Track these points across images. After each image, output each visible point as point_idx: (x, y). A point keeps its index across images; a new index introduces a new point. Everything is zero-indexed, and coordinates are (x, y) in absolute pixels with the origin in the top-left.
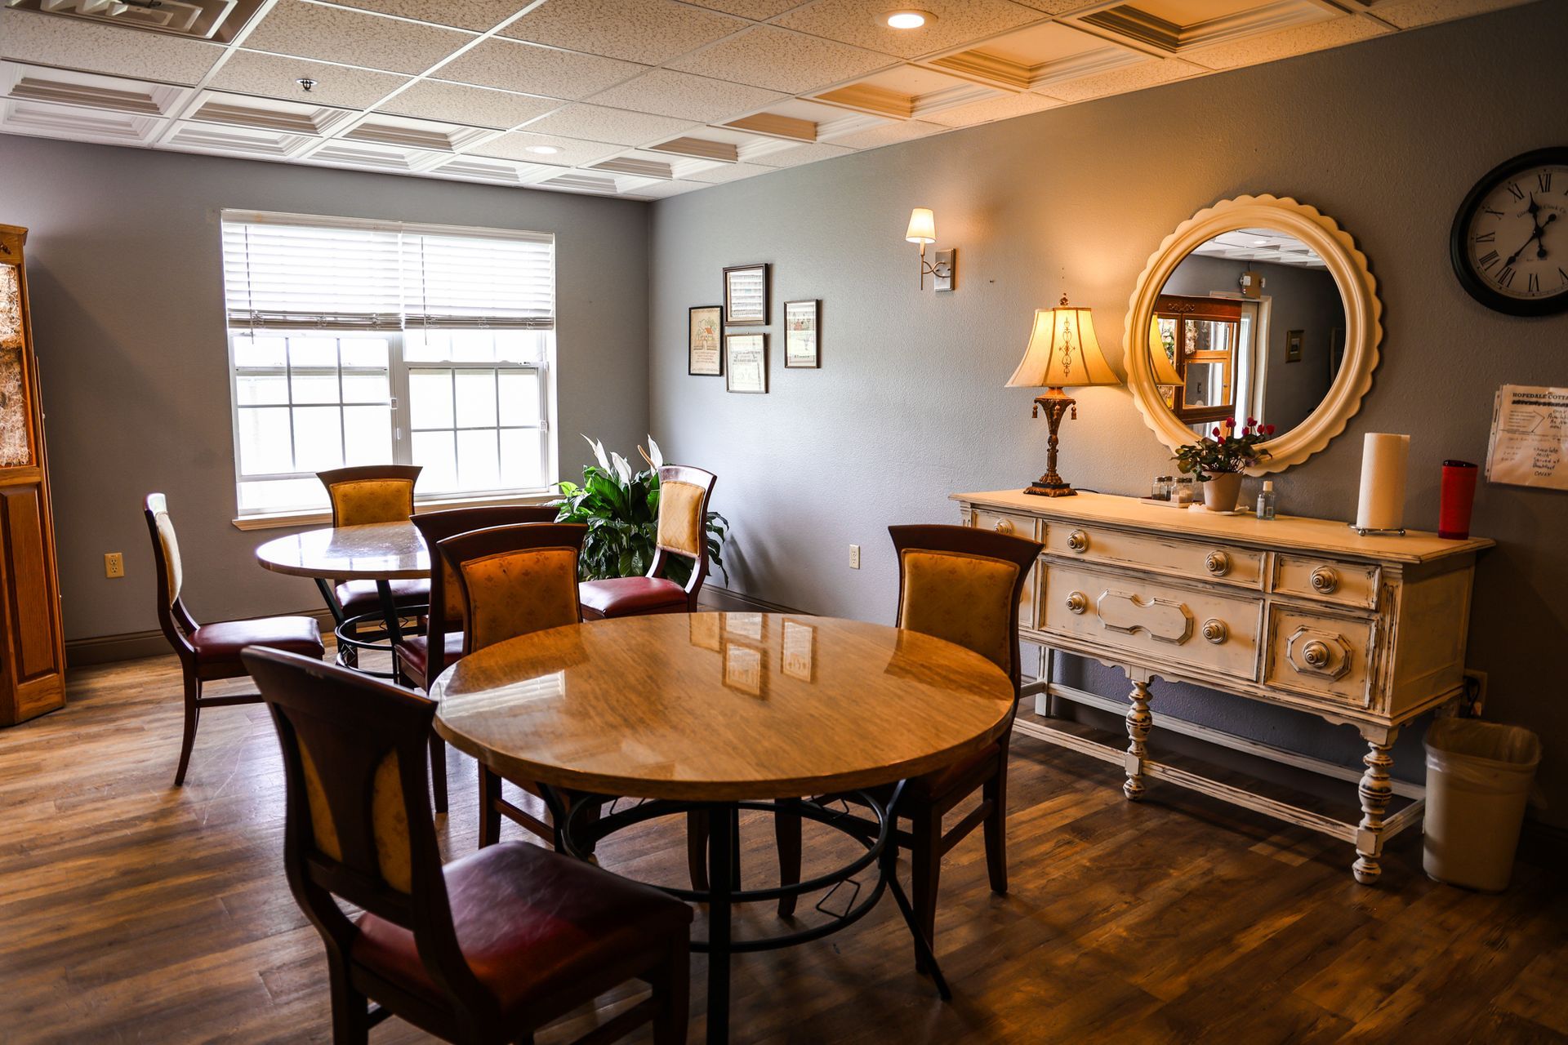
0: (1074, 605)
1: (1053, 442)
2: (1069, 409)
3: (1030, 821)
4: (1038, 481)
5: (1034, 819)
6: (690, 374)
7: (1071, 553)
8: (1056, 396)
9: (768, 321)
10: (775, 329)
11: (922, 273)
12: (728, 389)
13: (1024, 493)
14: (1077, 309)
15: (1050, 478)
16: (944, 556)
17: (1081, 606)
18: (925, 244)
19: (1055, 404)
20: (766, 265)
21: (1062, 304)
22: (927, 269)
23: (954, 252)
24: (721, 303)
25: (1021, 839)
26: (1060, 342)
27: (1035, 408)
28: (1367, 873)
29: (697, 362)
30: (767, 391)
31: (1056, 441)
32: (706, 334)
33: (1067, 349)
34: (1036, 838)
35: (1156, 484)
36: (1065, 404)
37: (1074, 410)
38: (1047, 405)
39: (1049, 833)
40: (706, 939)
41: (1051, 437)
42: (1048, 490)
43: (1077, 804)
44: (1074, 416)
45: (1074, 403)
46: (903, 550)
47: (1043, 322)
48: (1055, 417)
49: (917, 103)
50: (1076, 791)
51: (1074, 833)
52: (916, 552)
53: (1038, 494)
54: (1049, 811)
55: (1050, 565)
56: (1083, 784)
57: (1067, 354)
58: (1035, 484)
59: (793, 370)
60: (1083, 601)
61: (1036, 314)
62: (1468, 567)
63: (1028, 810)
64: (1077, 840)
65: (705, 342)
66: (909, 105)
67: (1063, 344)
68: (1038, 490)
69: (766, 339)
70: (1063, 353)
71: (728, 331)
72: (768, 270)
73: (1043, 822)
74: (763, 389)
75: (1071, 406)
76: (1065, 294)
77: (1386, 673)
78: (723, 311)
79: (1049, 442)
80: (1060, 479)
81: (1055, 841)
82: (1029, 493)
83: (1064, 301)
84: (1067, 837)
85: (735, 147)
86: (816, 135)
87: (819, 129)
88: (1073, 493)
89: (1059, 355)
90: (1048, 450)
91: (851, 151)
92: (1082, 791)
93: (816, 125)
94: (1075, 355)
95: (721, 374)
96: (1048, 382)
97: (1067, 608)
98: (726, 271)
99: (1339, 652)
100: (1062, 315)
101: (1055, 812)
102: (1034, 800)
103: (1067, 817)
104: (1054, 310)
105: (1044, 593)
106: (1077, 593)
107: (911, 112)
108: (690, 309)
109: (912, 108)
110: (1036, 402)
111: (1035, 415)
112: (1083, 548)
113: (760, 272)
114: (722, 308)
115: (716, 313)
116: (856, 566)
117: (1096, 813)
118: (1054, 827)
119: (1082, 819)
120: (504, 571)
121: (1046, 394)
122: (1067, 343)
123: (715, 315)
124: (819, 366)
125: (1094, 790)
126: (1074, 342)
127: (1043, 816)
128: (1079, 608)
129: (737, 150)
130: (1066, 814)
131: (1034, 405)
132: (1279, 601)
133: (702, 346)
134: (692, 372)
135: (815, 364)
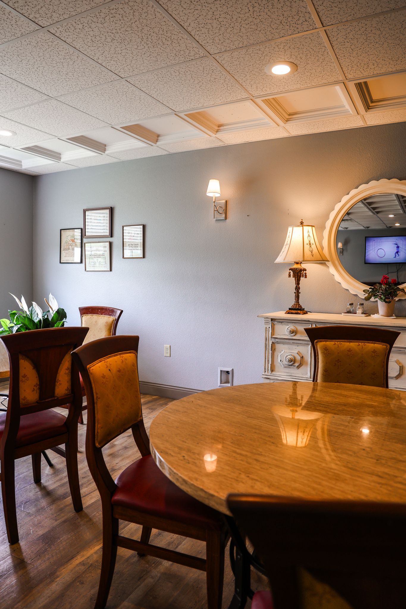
1: (297, 289)
4: (291, 307)
6: (60, 263)
9: (111, 235)
10: (116, 240)
12: (85, 270)
13: (285, 313)
14: (312, 226)
15: (297, 306)
18: (215, 197)
19: (298, 271)
20: (111, 207)
22: (215, 209)
23: (226, 202)
24: (82, 227)
26: (306, 241)
27: (290, 273)
29: (65, 257)
30: (111, 270)
31: (299, 288)
32: (71, 242)
33: (310, 244)
37: (306, 274)
38: (294, 271)
41: (296, 286)
42: (299, 311)
44: (305, 277)
45: (306, 270)
46: (316, 341)
47: (297, 231)
48: (298, 277)
49: (222, 128)
53: (294, 314)
57: (310, 247)
58: (290, 309)
59: (127, 259)
65: (70, 247)
66: (217, 128)
67: (308, 242)
68: (292, 311)
69: (111, 244)
70: (308, 246)
71: (85, 240)
72: (112, 210)
74: (108, 269)
76: (302, 220)
78: (83, 231)
79: (296, 289)
80: (301, 306)
82: (288, 313)
83: (302, 223)
85: (105, 145)
86: (157, 141)
87: (160, 138)
88: (306, 313)
89: (307, 247)
90: (295, 293)
93: (158, 136)
94: (314, 246)
95: (81, 262)
98: (85, 211)
107: (217, 132)
108: (61, 230)
109: (217, 130)
111: (290, 276)
113: (108, 211)
114: (82, 229)
116: (168, 355)
121: (296, 266)
122: (309, 241)
123: (78, 233)
124: (144, 257)
126: (312, 241)
129: (106, 147)
131: (289, 271)
133: (69, 249)
134: (61, 262)
135: (142, 256)
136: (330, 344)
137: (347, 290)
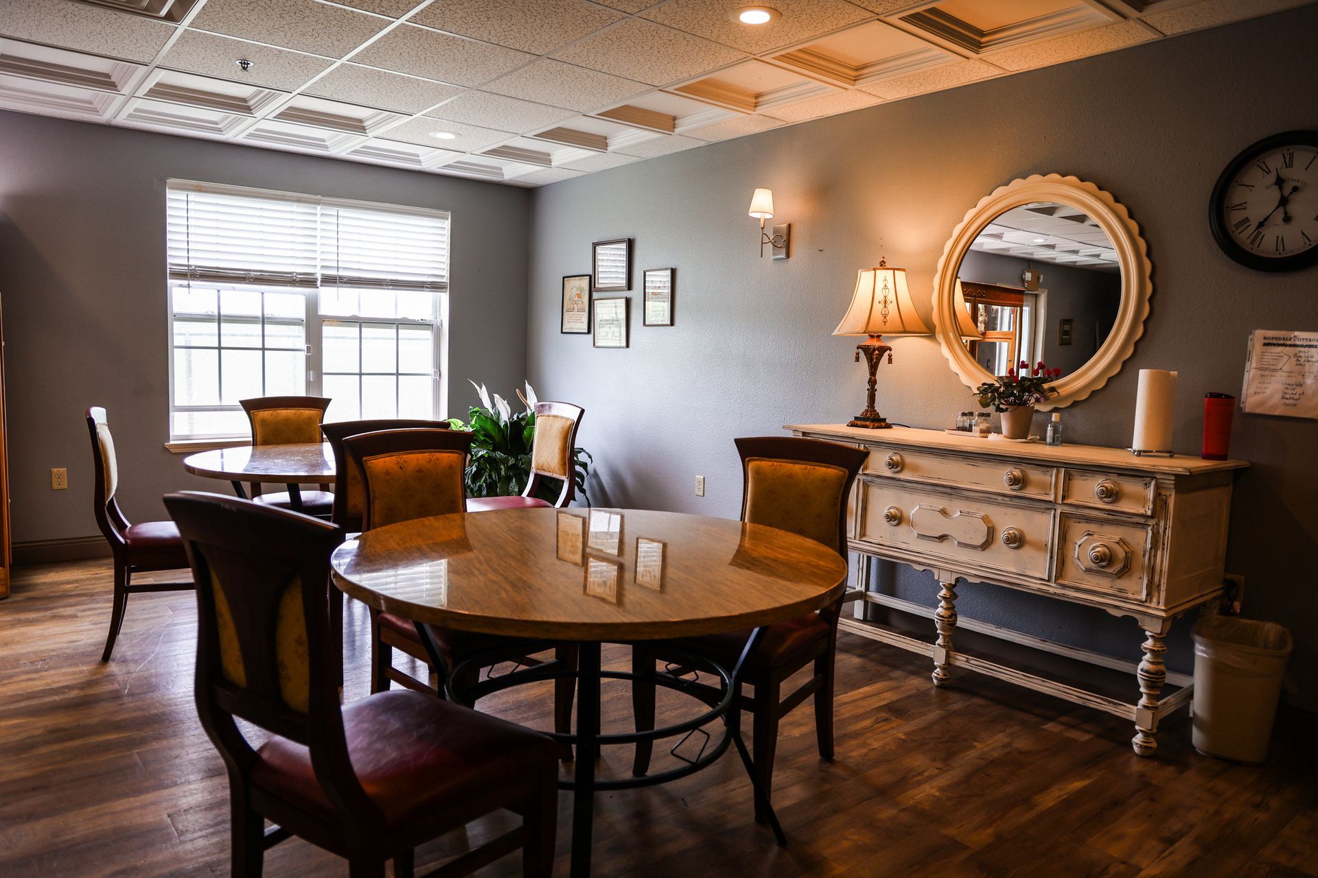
0: (890, 518)
1: (872, 382)
2: (886, 354)
3: (852, 702)
4: (859, 416)
5: (856, 701)
6: (562, 332)
7: (888, 473)
8: (876, 343)
9: (630, 286)
10: (636, 294)
11: (762, 243)
12: (594, 345)
13: (847, 425)
14: (894, 269)
15: (869, 413)
16: (783, 464)
17: (896, 519)
18: (765, 219)
19: (874, 350)
20: (629, 239)
21: (881, 265)
22: (766, 240)
23: (789, 226)
24: (590, 272)
25: (845, 716)
26: (879, 296)
27: (858, 354)
28: (1145, 746)
29: (569, 322)
30: (628, 346)
31: (875, 382)
32: (576, 299)
33: (885, 302)
34: (857, 716)
35: (960, 418)
36: (883, 350)
37: (890, 356)
38: (868, 351)
39: (868, 712)
40: (572, 779)
41: (870, 378)
42: (868, 423)
43: (892, 689)
44: (890, 361)
45: (891, 350)
46: (747, 459)
47: (865, 280)
48: (875, 360)
49: (760, 99)
50: (891, 679)
51: (890, 712)
52: (759, 460)
53: (860, 427)
54: (868, 695)
55: (869, 483)
56: (897, 673)
57: (885, 307)
58: (856, 418)
59: (650, 328)
60: (899, 514)
61: (859, 273)
62: (1227, 485)
63: (849, 694)
64: (893, 718)
65: (575, 306)
66: (754, 101)
67: (882, 298)
68: (859, 423)
69: (628, 302)
70: (882, 306)
71: (595, 295)
72: (631, 244)
73: (863, 703)
74: (624, 344)
75: (888, 352)
76: (884, 258)
77: (1161, 571)
78: (592, 279)
79: (869, 383)
80: (878, 414)
81: (874, 718)
82: (851, 426)
83: (882, 264)
84: (884, 715)
85: (606, 138)
86: (674, 128)
87: (677, 122)
88: (889, 426)
89: (878, 307)
90: (868, 389)
91: (703, 144)
92: (896, 679)
93: (674, 118)
94: (892, 308)
95: (589, 332)
96: (869, 329)
97: (885, 520)
98: (595, 245)
99: (1120, 553)
100: (881, 274)
101: (872, 696)
102: (854, 686)
103: (884, 699)
104: (875, 269)
105: (865, 509)
106: (892, 507)
107: (755, 107)
108: (564, 278)
109: (756, 103)
110: (858, 348)
111: (857, 359)
112: (899, 469)
113: (624, 246)
114: (590, 276)
115: (586, 281)
116: (701, 494)
117: (909, 697)
118: (873, 707)
119: (896, 701)
120: (401, 467)
121: (867, 341)
122: (885, 297)
123: (585, 282)
124: (672, 324)
125: (907, 678)
126: (891, 297)
127: (862, 698)
128: (894, 521)
129: (607, 141)
130: (882, 697)
131: (856, 351)
132: (1067, 510)
133: (573, 309)
134: (564, 331)
135: (669, 323)
136: (765, 464)
137: (969, 387)
